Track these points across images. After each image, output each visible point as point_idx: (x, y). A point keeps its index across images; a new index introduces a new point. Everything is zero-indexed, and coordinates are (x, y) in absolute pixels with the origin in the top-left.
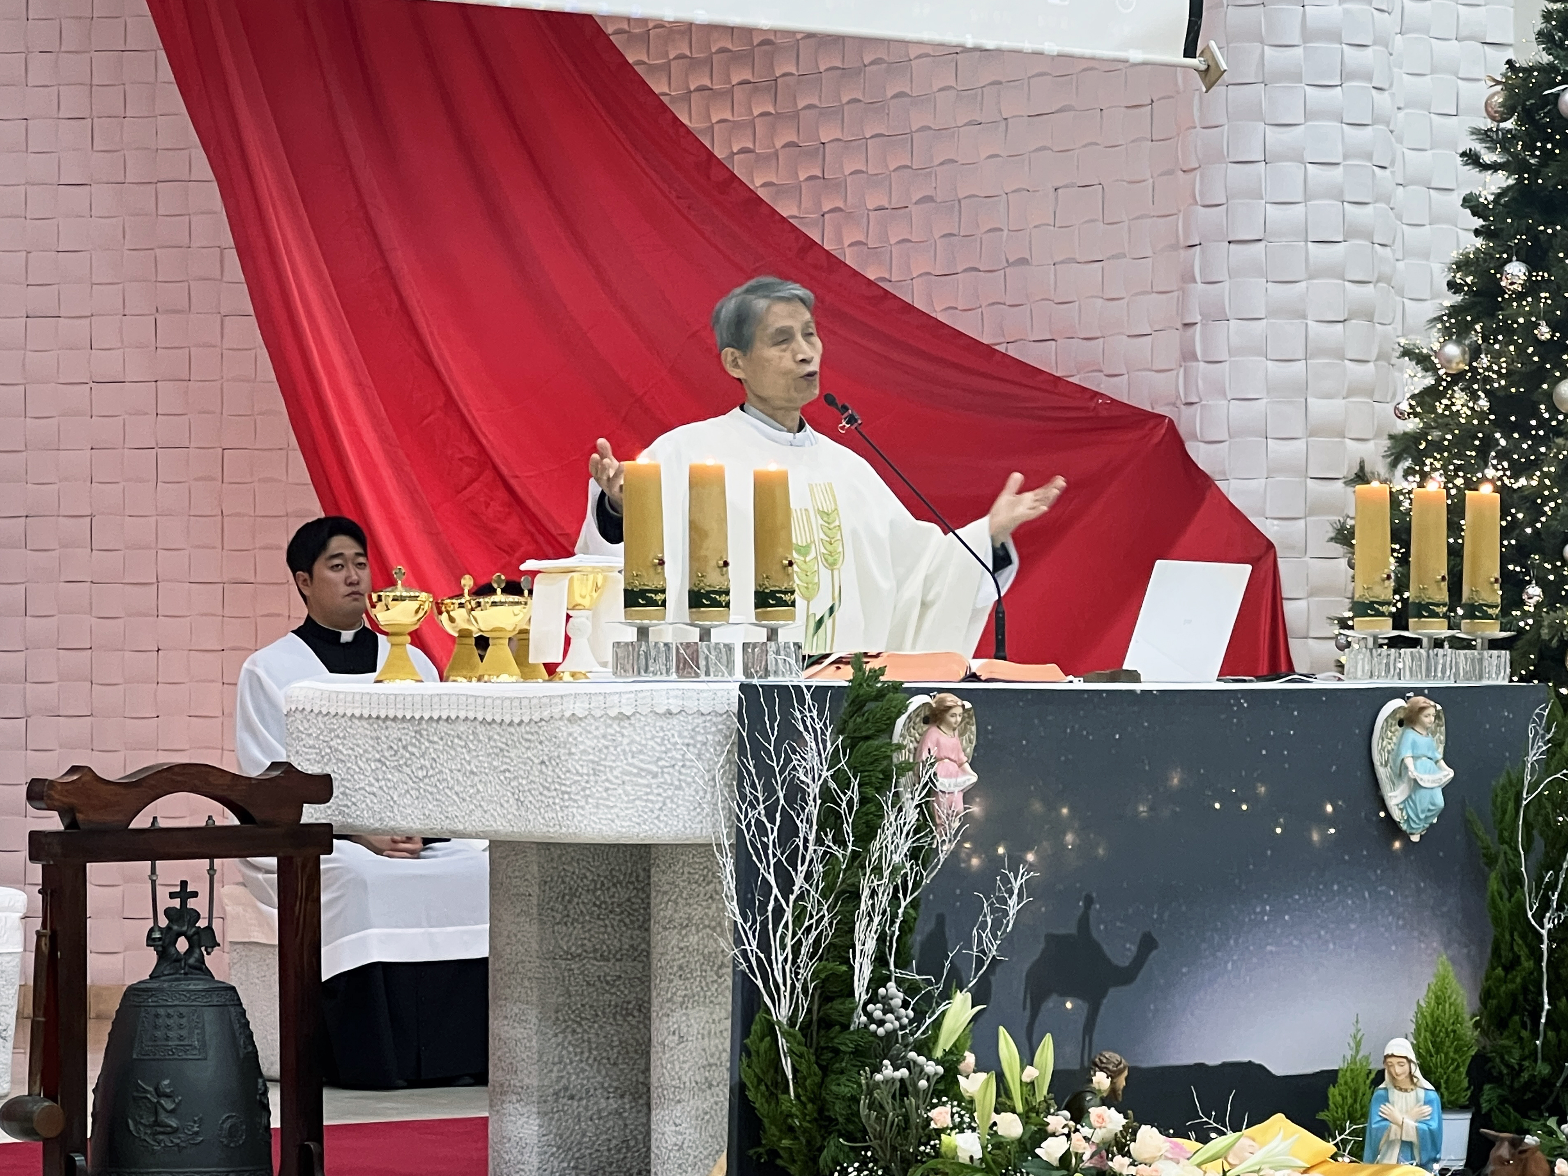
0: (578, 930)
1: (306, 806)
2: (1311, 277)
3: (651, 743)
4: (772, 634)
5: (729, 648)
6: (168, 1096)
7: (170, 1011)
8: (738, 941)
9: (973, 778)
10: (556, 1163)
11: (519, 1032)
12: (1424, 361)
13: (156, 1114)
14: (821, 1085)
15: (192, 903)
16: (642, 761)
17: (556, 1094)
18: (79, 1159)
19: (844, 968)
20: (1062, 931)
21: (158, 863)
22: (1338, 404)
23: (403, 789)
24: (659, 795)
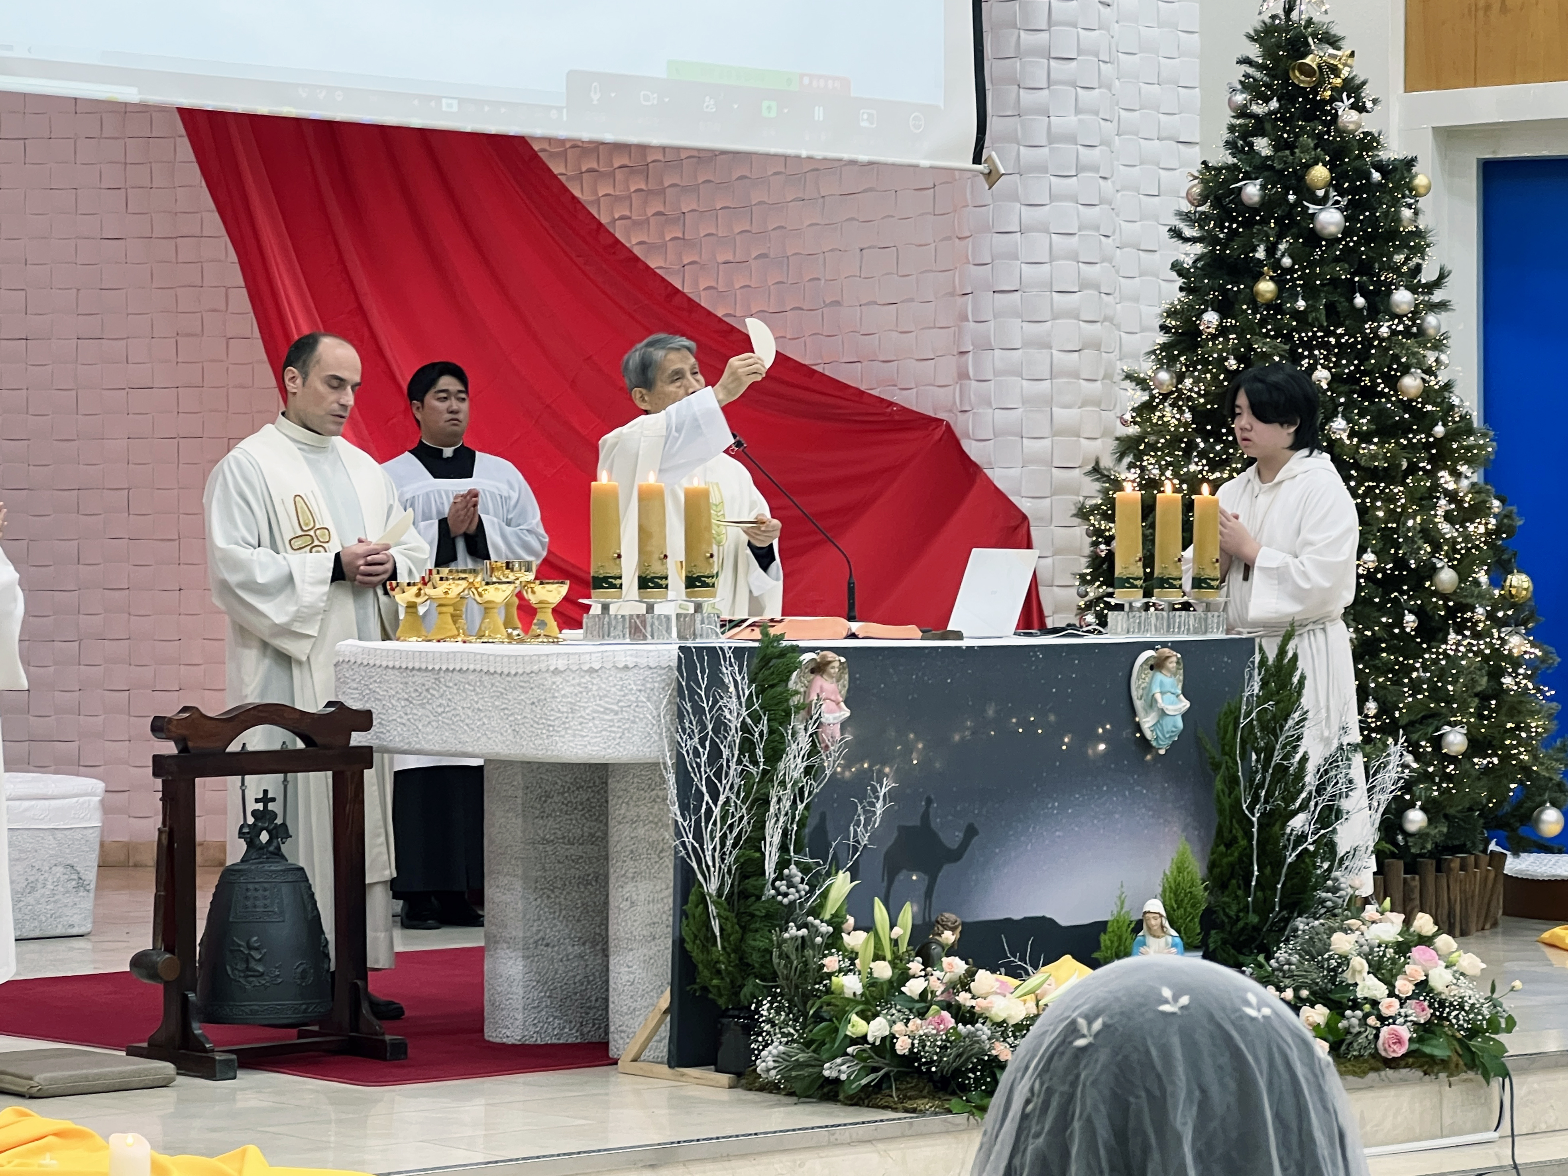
0: (551, 823)
1: (354, 734)
2: (1054, 318)
3: (613, 689)
4: (698, 608)
5: (668, 618)
6: (256, 949)
7: (257, 886)
8: (678, 834)
9: (847, 713)
10: (536, 994)
11: (508, 898)
12: (1142, 383)
13: (247, 961)
14: (742, 939)
15: (271, 806)
16: (607, 702)
17: (536, 942)
18: (191, 995)
19: (758, 855)
20: (910, 824)
21: (246, 777)
22: (1075, 411)
23: (426, 721)
24: (619, 727)
